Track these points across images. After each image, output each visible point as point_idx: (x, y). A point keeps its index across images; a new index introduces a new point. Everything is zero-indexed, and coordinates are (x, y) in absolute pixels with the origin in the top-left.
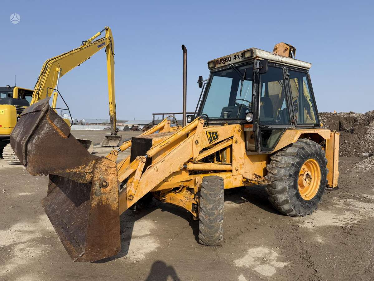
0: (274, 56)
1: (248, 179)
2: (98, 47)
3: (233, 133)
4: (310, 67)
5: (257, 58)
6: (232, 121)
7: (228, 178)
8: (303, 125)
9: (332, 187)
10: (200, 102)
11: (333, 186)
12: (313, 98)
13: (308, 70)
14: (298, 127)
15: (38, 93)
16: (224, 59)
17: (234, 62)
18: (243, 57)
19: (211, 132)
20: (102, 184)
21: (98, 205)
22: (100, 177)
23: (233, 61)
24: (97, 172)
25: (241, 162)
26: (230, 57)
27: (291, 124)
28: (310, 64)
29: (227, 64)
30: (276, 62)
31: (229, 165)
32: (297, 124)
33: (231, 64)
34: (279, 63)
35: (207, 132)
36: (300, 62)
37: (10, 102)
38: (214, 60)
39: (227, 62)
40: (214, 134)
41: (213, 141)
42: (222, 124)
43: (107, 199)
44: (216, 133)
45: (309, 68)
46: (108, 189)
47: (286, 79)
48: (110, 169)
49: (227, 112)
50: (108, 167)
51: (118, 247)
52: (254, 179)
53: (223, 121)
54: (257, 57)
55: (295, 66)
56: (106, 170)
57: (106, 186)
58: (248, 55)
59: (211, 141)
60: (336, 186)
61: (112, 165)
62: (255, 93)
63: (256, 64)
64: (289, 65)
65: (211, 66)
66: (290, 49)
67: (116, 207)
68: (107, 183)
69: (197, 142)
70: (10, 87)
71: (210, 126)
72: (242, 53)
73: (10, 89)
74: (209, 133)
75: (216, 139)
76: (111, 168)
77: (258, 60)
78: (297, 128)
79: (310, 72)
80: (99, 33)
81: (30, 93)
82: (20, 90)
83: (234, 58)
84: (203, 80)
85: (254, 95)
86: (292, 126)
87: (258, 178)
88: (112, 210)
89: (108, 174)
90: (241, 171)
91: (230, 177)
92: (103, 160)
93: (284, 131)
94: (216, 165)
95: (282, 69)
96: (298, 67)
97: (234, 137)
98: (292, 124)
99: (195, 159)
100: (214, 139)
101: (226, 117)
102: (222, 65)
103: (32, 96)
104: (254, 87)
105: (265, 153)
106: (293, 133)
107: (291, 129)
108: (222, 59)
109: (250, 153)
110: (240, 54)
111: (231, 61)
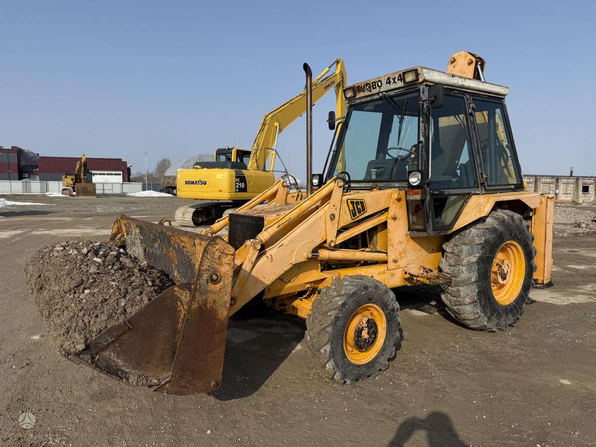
0: (451, 78)
1: (412, 275)
2: (326, 88)
3: (388, 202)
4: (506, 93)
5: (425, 83)
6: (384, 184)
7: (382, 275)
8: (497, 187)
9: (543, 284)
10: (332, 153)
11: (543, 281)
12: (512, 144)
13: (504, 99)
14: (489, 190)
15: (255, 153)
16: (369, 84)
17: (386, 90)
18: (401, 81)
19: (355, 201)
20: (212, 276)
21: (200, 308)
22: (209, 266)
23: (385, 87)
24: (207, 258)
25: (401, 248)
26: (380, 81)
27: (478, 187)
28: (507, 88)
29: (374, 91)
30: (454, 88)
31: (383, 252)
32: (488, 186)
33: (382, 93)
34: (459, 89)
35: (349, 201)
36: (492, 85)
37: (229, 165)
38: (354, 85)
39: (375, 88)
40: (359, 205)
41: (358, 215)
42: (369, 188)
43: (215, 302)
44: (362, 203)
45: (505, 95)
46: (218, 286)
47: (469, 114)
48: (225, 256)
49: (375, 168)
50: (223, 253)
51: (218, 379)
52: (421, 275)
53: (370, 184)
54: (425, 81)
55: (483, 93)
56: (220, 258)
57: (216, 280)
58: (410, 78)
59: (354, 215)
60: (549, 280)
61: (229, 251)
62: (422, 139)
63: (423, 92)
64: (475, 92)
65: (349, 94)
66: (477, 62)
67: (224, 315)
68: (218, 276)
69: (333, 217)
70: (228, 149)
71: (352, 192)
72: (400, 75)
73: (229, 150)
74: (352, 203)
75: (362, 213)
76: (226, 254)
77: (426, 85)
78: (489, 192)
79: (507, 102)
80: (327, 69)
81: (247, 153)
82: (238, 151)
83: (387, 83)
84: (337, 117)
85: (422, 142)
86: (480, 189)
87: (427, 272)
88: (219, 319)
89: (221, 264)
90: (402, 263)
91: (384, 273)
92: (217, 241)
93: (468, 198)
94: (363, 253)
95: (464, 97)
96: (489, 94)
97: (389, 210)
98: (480, 186)
99: (330, 244)
100: (359, 212)
101: (374, 177)
102: (367, 93)
103: (249, 157)
104: (421, 130)
105: (440, 233)
106: (482, 201)
107: (478, 194)
108: (367, 84)
109: (416, 234)
110: (397, 76)
111: (382, 87)
